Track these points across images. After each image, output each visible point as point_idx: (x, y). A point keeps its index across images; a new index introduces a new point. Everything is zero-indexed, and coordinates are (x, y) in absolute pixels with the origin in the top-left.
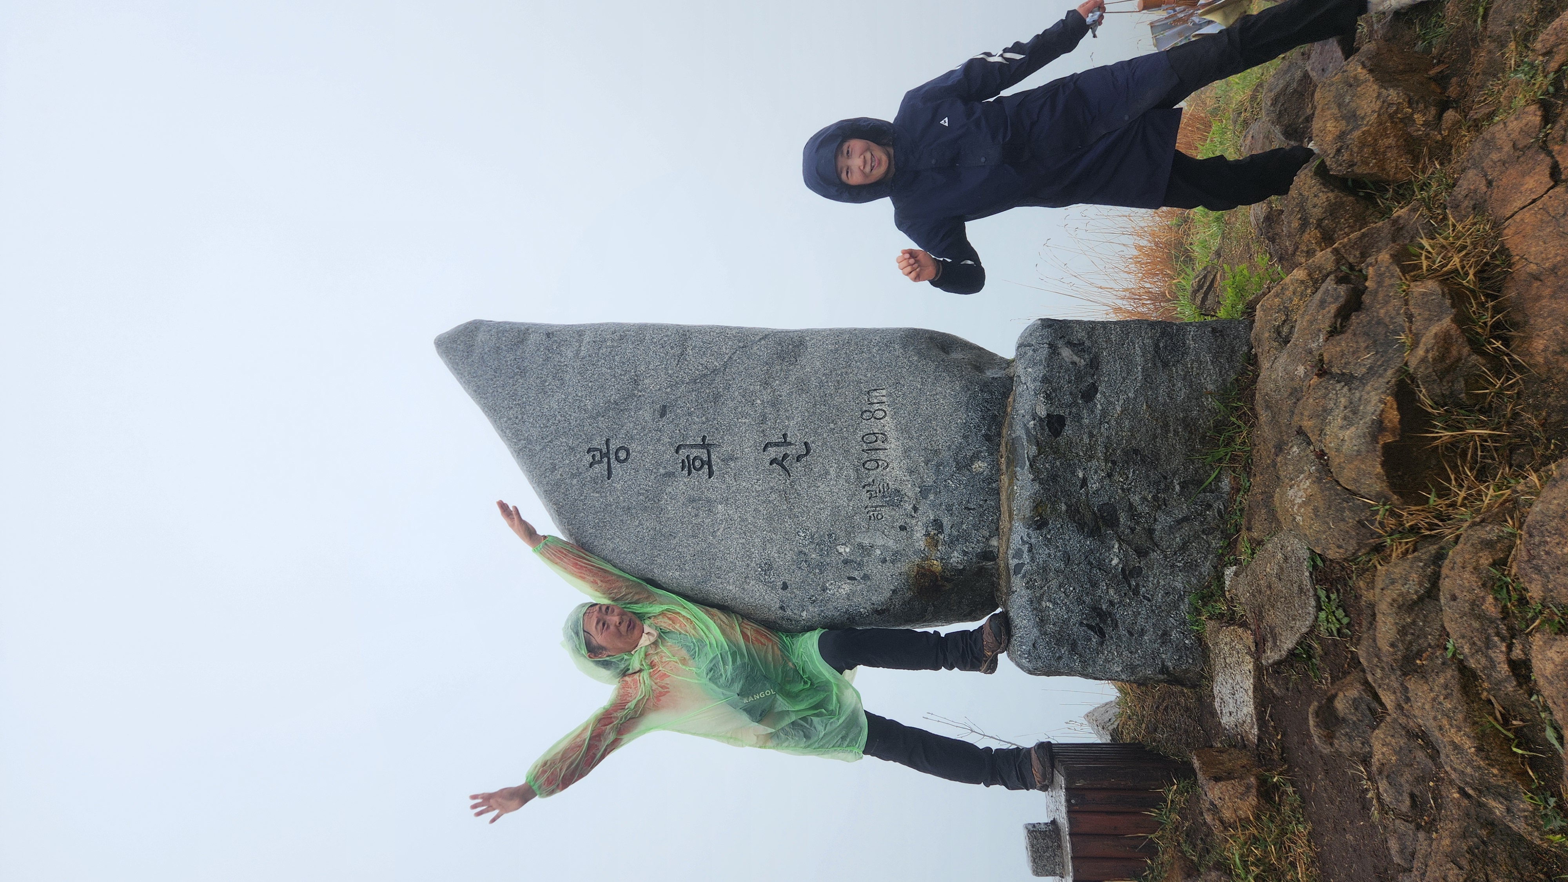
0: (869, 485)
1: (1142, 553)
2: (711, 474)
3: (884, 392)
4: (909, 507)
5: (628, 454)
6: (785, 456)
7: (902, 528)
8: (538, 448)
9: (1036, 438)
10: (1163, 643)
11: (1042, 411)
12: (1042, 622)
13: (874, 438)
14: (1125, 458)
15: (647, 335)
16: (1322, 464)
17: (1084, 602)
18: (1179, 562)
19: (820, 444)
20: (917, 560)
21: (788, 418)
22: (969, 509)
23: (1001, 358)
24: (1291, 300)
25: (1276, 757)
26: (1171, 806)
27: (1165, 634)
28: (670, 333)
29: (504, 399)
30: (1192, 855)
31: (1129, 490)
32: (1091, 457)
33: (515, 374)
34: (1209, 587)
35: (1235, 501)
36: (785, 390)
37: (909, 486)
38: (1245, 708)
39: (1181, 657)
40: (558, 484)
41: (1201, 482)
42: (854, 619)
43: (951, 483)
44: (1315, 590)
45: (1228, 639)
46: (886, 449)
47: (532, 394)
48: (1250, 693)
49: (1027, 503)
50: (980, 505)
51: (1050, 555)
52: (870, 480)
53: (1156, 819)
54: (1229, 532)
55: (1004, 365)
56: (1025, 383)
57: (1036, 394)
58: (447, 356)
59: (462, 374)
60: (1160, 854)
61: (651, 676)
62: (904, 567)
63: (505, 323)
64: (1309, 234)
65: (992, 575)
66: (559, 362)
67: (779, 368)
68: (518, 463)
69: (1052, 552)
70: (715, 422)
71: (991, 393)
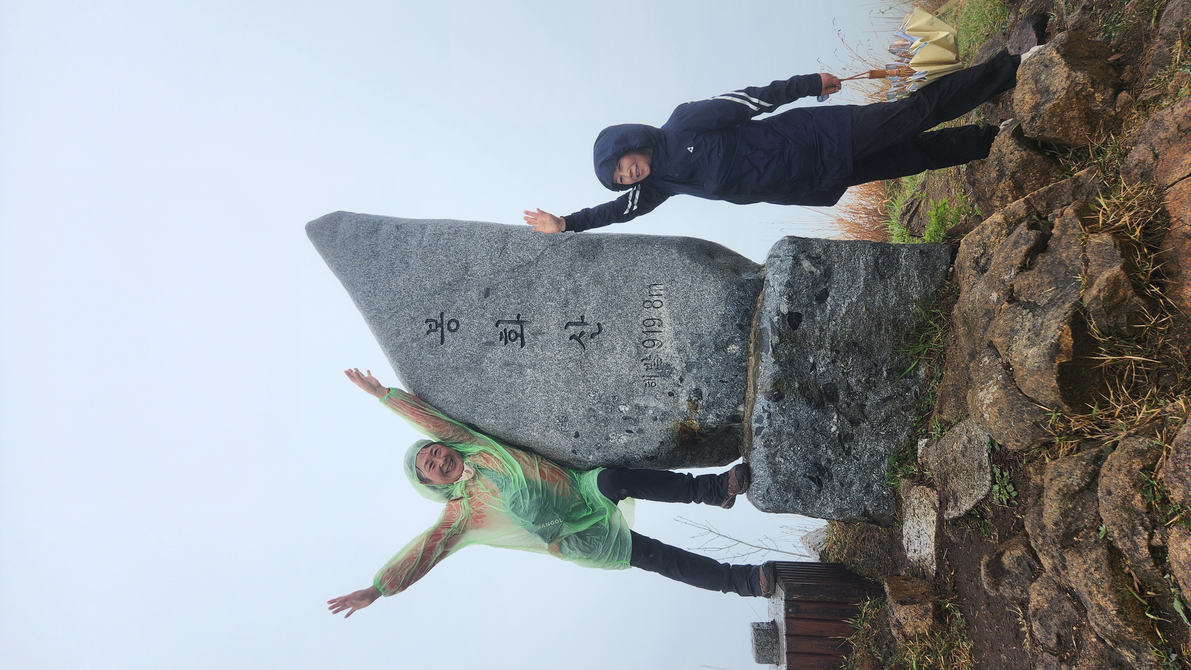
0: (646, 359)
1: (854, 423)
2: (523, 344)
3: (662, 287)
4: (677, 378)
5: (458, 325)
6: (582, 333)
7: (671, 394)
8: (386, 317)
9: (778, 330)
10: (866, 493)
11: (784, 309)
12: (775, 473)
13: (652, 323)
14: (846, 349)
15: (477, 231)
16: (1007, 374)
17: (808, 459)
18: (883, 431)
19: (610, 325)
20: (681, 420)
21: (585, 304)
22: (723, 382)
23: (755, 264)
24: (989, 238)
25: (949, 588)
26: (864, 616)
27: (869, 486)
28: (495, 231)
29: (360, 276)
30: (878, 656)
31: (848, 373)
32: (820, 347)
33: (370, 257)
34: (904, 451)
35: (929, 386)
36: (584, 282)
37: (678, 361)
38: (927, 549)
39: (879, 504)
40: (401, 347)
41: (904, 370)
42: (629, 462)
43: (710, 361)
44: (992, 468)
45: (918, 496)
46: (661, 332)
47: (383, 273)
48: (933, 538)
49: (769, 380)
50: (732, 379)
51: (784, 421)
52: (648, 355)
53: (853, 626)
54: (922, 410)
55: (756, 269)
56: (773, 287)
57: (781, 296)
58: (315, 239)
59: (327, 255)
60: (854, 652)
61: (469, 503)
62: (670, 424)
63: (363, 215)
64: (1004, 183)
65: (738, 433)
66: (405, 249)
67: (580, 263)
68: (370, 327)
69: (786, 419)
70: (528, 303)
71: (745, 292)
